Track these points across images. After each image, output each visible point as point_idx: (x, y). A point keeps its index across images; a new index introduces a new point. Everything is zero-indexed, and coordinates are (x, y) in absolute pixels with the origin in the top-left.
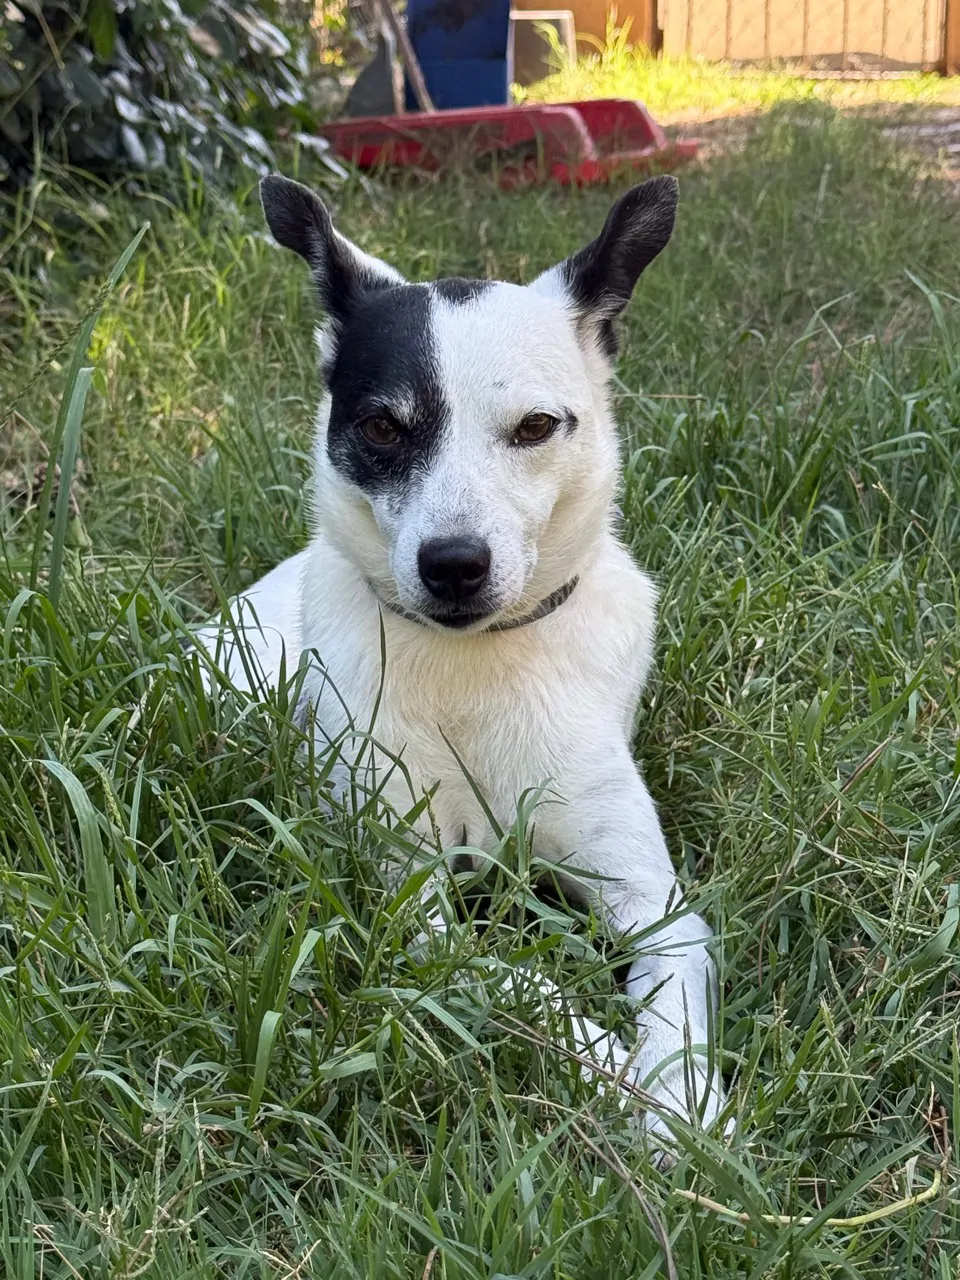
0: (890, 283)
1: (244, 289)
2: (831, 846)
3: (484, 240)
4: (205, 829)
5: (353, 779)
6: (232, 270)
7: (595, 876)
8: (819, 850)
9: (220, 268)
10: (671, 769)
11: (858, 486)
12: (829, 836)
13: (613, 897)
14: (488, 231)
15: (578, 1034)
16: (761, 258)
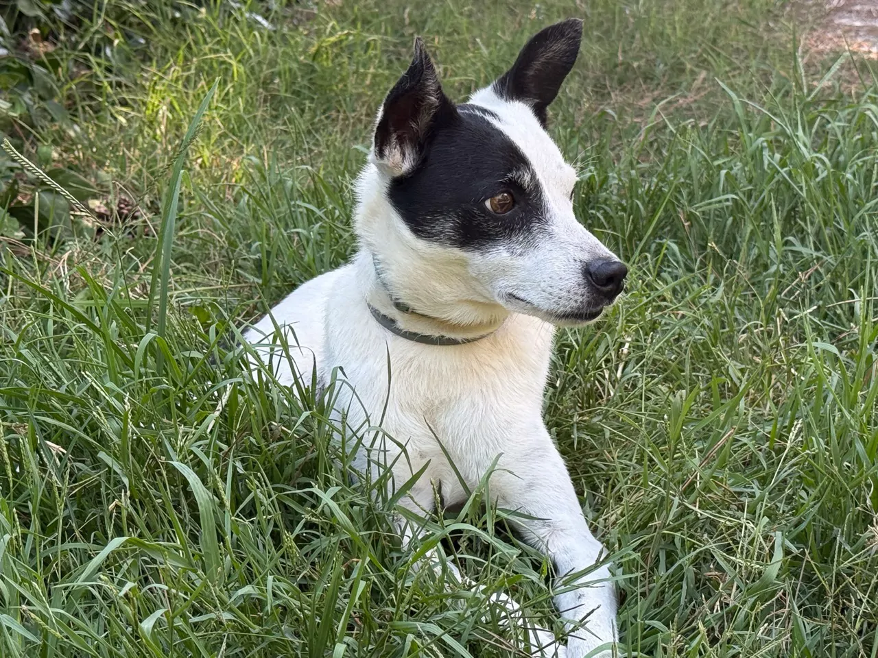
0: (688, 57)
1: (252, 68)
2: (694, 503)
3: (407, 21)
4: (274, 497)
5: (369, 456)
6: (244, 54)
7: (530, 517)
8: (686, 507)
9: (236, 55)
10: (575, 436)
11: (686, 224)
12: (692, 497)
13: (543, 531)
14: (410, 15)
15: (533, 641)
16: (599, 39)
